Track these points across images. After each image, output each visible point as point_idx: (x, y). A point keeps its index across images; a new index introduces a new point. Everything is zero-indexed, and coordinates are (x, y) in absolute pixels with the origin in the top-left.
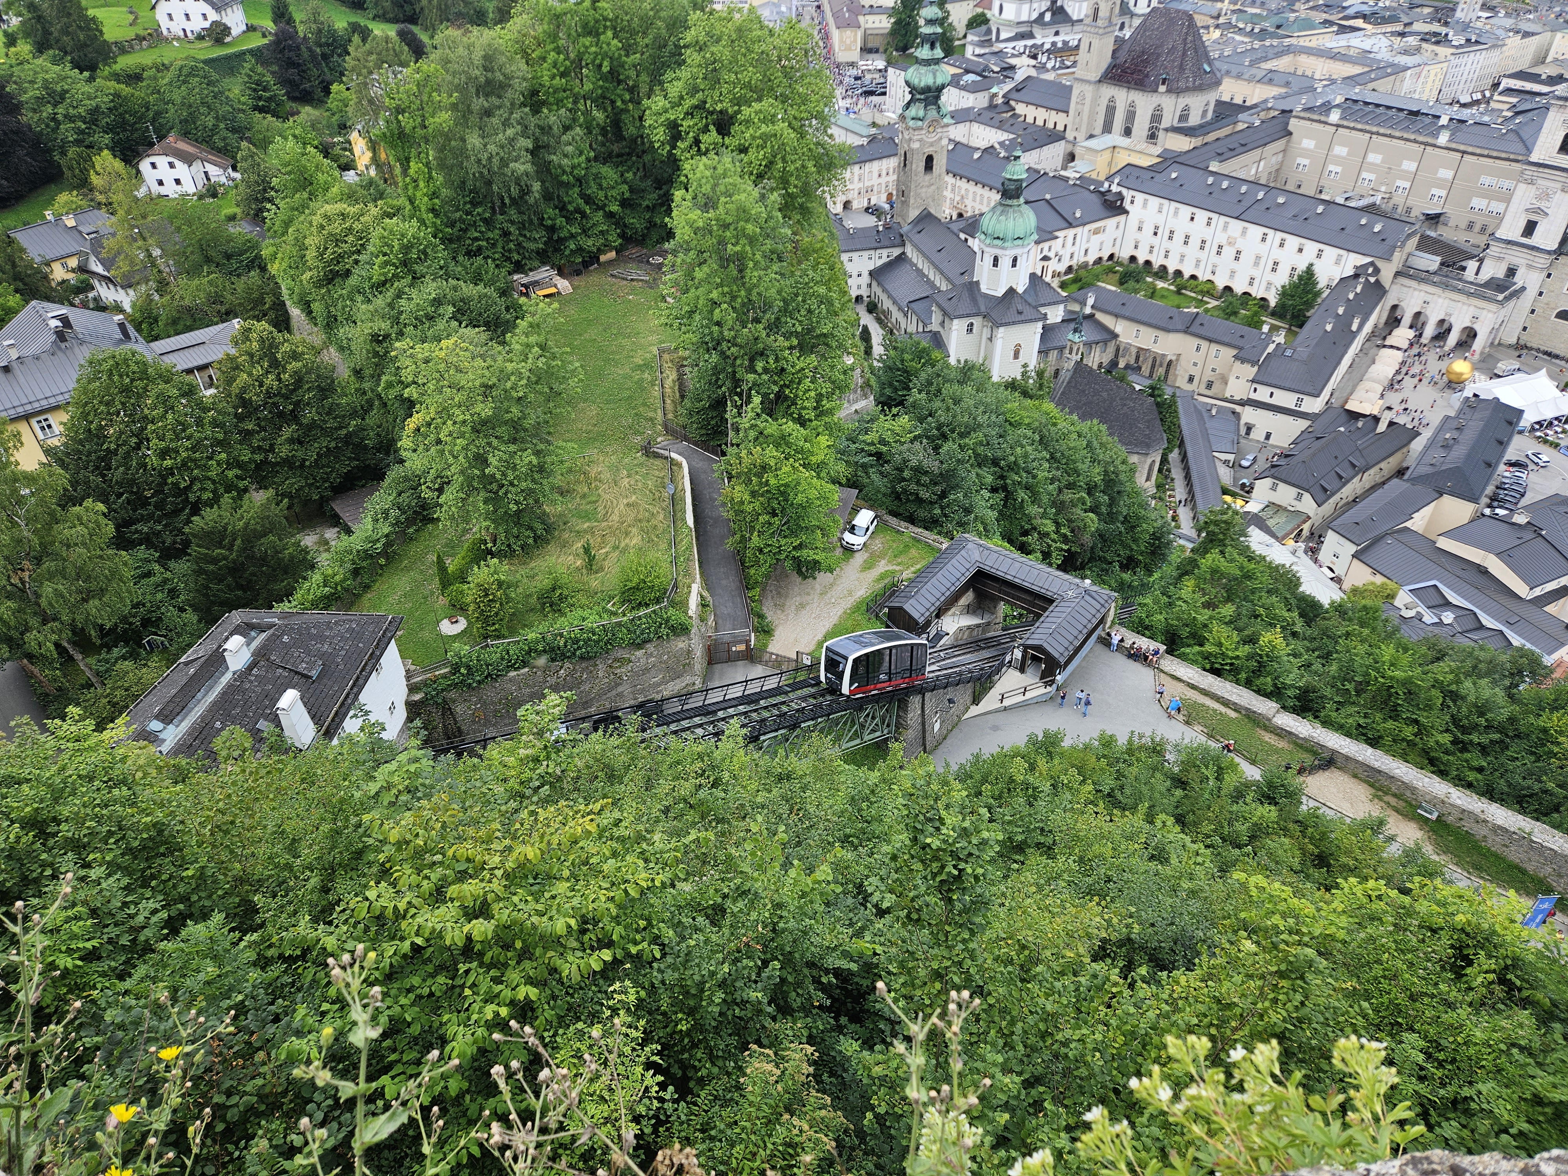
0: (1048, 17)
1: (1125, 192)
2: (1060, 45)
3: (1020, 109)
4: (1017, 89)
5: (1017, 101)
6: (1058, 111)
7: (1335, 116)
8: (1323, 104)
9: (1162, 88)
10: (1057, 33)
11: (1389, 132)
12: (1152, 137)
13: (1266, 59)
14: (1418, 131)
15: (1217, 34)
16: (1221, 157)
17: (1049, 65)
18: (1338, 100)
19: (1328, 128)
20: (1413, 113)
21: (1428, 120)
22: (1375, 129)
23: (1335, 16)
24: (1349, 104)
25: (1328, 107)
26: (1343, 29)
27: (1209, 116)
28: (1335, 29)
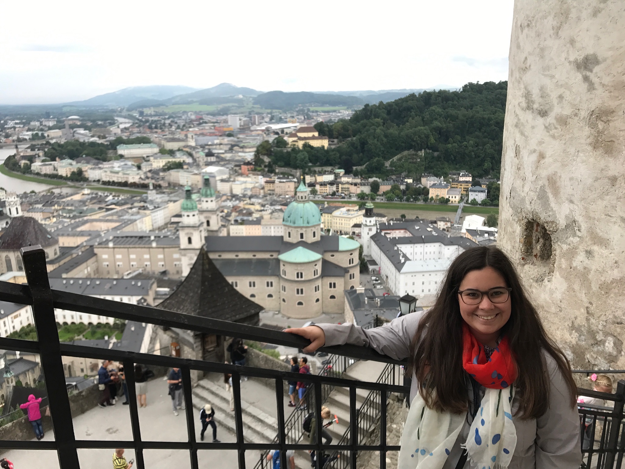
7: (111, 245)
8: (106, 241)
11: (134, 246)
13: (78, 226)
14: (144, 244)
15: (55, 220)
16: (67, 271)
18: (111, 238)
19: (110, 250)
20: (141, 237)
21: (147, 239)
22: (128, 246)
23: (103, 205)
24: (116, 239)
25: (107, 241)
26: (108, 210)
27: (58, 253)
28: (104, 210)
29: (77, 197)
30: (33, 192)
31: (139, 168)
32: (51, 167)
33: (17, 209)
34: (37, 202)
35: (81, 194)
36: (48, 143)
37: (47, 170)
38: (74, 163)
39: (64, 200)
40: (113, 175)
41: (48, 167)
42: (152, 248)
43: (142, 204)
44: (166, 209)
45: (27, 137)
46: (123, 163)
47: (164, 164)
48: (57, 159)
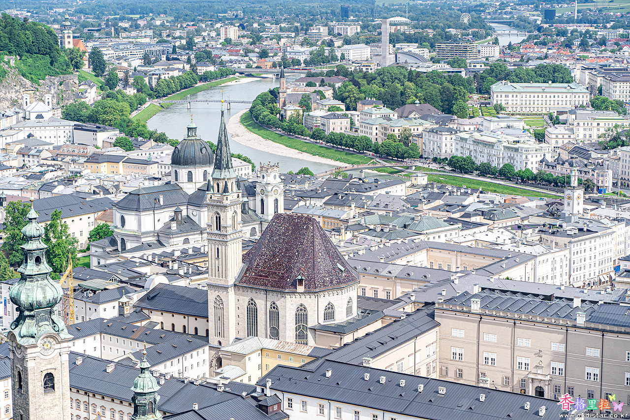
0: (174, 226)
1: (279, 394)
2: (190, 252)
3: (156, 317)
4: (150, 298)
5: (151, 310)
6: (196, 317)
7: (476, 307)
8: (464, 295)
9: (301, 289)
10: (186, 241)
11: (528, 318)
12: (301, 336)
13: (398, 255)
14: (556, 315)
15: (349, 235)
16: (374, 352)
17: (181, 272)
18: (476, 290)
19: (472, 317)
20: (548, 298)
21: (563, 303)
22: (516, 316)
23: (457, 216)
24: (487, 293)
25: (466, 298)
26: (467, 225)
27: (355, 312)
28: (460, 225)
29: (400, 191)
30: (305, 171)
31: (540, 137)
32: (346, 123)
33: (276, 200)
34: (315, 194)
35: (408, 184)
36: (341, 72)
37: (339, 126)
38: (394, 115)
39: (370, 194)
40: (480, 148)
41: (338, 121)
42: (575, 326)
43: (549, 220)
44: (609, 238)
45: (302, 58)
46: (504, 125)
47: (602, 131)
48: (359, 106)
